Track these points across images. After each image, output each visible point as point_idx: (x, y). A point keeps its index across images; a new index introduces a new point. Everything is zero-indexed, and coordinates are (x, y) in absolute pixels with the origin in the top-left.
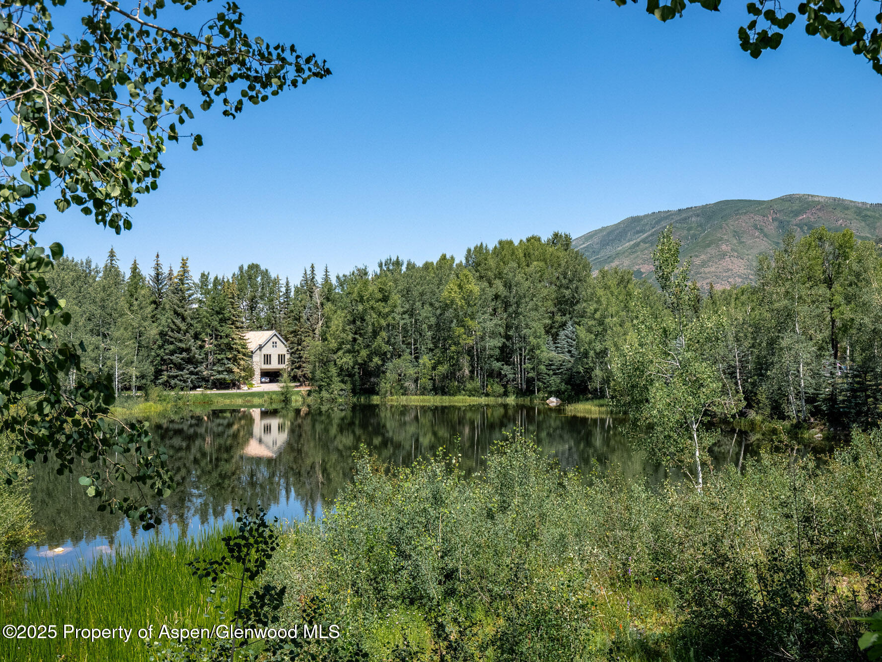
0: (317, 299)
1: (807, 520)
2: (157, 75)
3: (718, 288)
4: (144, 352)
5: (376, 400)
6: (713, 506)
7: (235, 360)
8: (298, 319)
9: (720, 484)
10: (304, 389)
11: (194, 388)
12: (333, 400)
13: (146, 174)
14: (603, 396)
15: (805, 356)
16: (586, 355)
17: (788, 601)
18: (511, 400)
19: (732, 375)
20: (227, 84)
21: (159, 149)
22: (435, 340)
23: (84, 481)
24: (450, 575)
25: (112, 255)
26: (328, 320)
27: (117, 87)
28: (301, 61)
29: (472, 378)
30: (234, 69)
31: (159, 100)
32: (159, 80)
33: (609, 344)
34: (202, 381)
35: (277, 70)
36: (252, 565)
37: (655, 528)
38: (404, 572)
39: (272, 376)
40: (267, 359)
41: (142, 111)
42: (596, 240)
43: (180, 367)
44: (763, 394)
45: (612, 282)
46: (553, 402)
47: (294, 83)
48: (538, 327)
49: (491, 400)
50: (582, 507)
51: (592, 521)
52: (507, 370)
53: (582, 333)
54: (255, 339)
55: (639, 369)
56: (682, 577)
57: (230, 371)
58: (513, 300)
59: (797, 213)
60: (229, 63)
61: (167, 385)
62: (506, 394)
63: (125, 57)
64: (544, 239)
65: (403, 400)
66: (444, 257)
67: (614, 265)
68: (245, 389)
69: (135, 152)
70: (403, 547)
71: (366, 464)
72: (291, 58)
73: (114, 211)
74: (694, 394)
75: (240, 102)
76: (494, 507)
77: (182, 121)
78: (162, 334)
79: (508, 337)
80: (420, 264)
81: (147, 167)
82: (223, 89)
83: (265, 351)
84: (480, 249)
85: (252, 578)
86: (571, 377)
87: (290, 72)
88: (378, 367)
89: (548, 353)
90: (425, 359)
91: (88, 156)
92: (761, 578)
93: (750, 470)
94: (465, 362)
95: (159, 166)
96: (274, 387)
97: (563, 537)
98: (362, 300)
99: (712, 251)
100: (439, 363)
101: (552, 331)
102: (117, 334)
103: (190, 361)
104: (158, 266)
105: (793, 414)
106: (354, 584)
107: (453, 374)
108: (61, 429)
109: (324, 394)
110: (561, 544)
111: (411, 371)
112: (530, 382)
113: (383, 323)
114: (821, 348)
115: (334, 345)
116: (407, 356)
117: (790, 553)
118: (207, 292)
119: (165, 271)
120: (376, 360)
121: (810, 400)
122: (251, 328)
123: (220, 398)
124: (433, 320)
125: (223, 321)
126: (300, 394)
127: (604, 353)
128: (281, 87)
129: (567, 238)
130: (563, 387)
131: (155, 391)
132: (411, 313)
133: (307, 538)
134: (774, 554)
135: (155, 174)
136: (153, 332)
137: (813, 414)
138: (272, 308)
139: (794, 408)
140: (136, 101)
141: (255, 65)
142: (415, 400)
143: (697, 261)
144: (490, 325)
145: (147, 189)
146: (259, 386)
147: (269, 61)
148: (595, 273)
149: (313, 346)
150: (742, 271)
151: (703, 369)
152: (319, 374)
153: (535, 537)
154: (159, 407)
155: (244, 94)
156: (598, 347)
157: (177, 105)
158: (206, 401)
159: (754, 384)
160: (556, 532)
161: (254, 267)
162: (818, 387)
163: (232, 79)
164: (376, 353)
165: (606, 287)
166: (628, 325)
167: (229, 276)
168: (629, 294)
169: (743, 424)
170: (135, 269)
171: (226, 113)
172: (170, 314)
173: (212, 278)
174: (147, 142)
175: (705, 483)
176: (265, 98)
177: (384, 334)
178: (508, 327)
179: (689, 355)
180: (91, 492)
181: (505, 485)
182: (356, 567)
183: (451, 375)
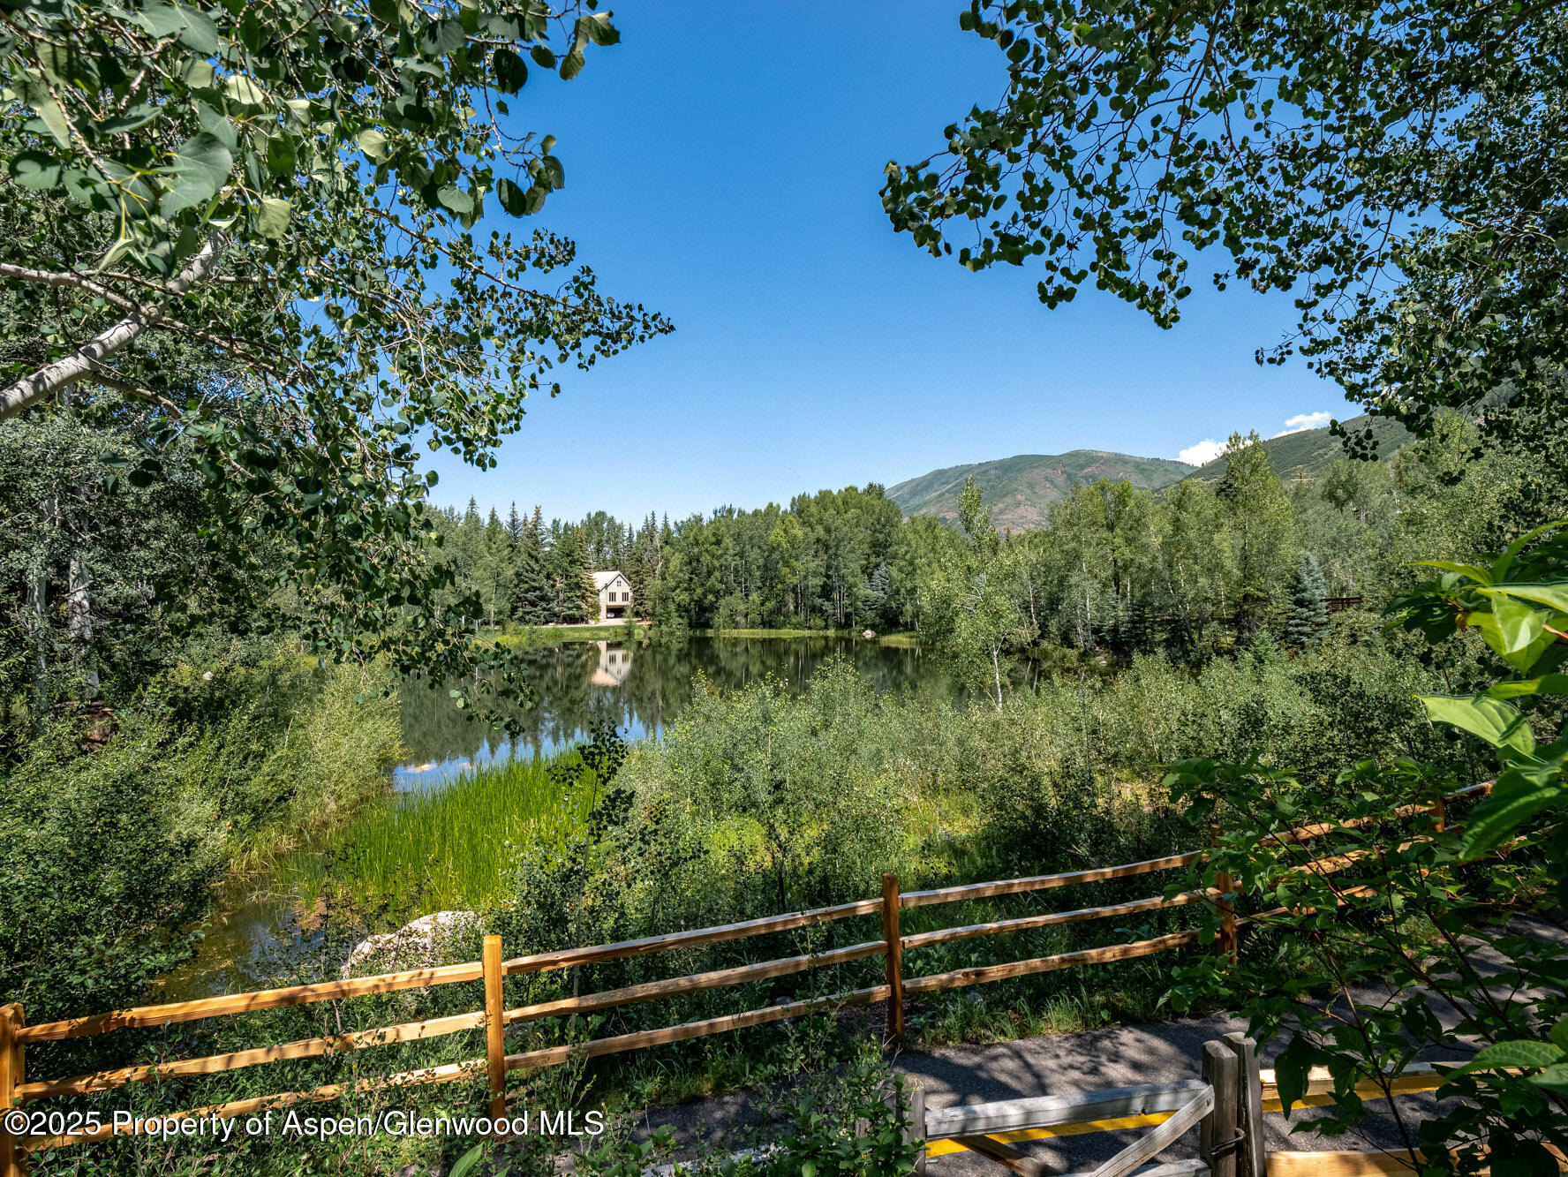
0: (657, 543)
1: (1095, 732)
2: (519, 332)
3: (1014, 533)
4: (501, 590)
5: (710, 633)
6: (1013, 722)
7: (583, 597)
8: (640, 560)
9: (1019, 702)
10: (645, 624)
11: (547, 622)
12: (672, 634)
13: (510, 417)
14: (913, 629)
15: (1090, 593)
16: (897, 592)
17: (1078, 805)
18: (831, 633)
19: (1027, 609)
20: (582, 340)
21: (522, 395)
22: (763, 579)
23: (454, 693)
24: (778, 786)
25: (472, 503)
26: (667, 561)
27: (483, 341)
28: (648, 319)
29: (796, 613)
30: (588, 326)
31: (522, 351)
32: (521, 337)
33: (918, 582)
34: (553, 617)
35: (626, 327)
36: (604, 771)
37: (961, 742)
38: (738, 784)
39: (617, 612)
40: (612, 596)
41: (506, 360)
42: (906, 490)
43: (533, 604)
44: (1053, 626)
45: (921, 528)
46: (869, 634)
47: (642, 339)
48: (855, 566)
49: (813, 633)
50: (895, 724)
51: (905, 738)
52: (827, 606)
53: (894, 572)
54: (601, 578)
55: (946, 601)
56: (986, 785)
57: (579, 608)
58: (832, 544)
59: (1082, 467)
60: (583, 321)
61: (522, 620)
62: (826, 627)
63: (490, 315)
64: (860, 489)
65: (735, 633)
66: (771, 505)
67: (923, 511)
68: (592, 623)
69: (499, 398)
70: (737, 761)
71: (703, 686)
72: (639, 316)
73: (481, 451)
74: (994, 624)
75: (593, 356)
76: (817, 724)
77: (541, 371)
78: (518, 575)
79: (828, 577)
80: (749, 511)
81: (510, 410)
82: (577, 344)
83: (611, 589)
84: (803, 498)
85: (604, 783)
86: (885, 611)
87: (638, 328)
88: (712, 604)
89: (864, 590)
90: (755, 596)
91: (459, 399)
92: (1055, 785)
93: (1043, 692)
94: (790, 598)
95: (521, 411)
96: (619, 622)
97: (879, 751)
98: (697, 544)
99: (1008, 500)
100: (767, 599)
101: (868, 571)
102: (477, 574)
103: (543, 598)
104: (513, 514)
105: (1081, 644)
106: (693, 794)
107: (779, 610)
108: (433, 647)
109: (664, 628)
110: (877, 757)
111: (742, 607)
112: (848, 616)
113: (716, 563)
114: (1105, 586)
115: (672, 583)
116: (738, 594)
117: (1080, 762)
118: (558, 537)
119: (520, 517)
120: (711, 597)
121: (1096, 631)
122: (597, 569)
123: (570, 632)
124: (761, 562)
125: (573, 562)
126: (642, 628)
127: (914, 589)
128: (629, 342)
129: (881, 488)
130: (878, 620)
131: (511, 626)
132: (742, 555)
133: (650, 754)
134: (1066, 762)
135: (518, 418)
136: (509, 572)
137: (1098, 644)
138: (617, 551)
139: (1081, 638)
140: (502, 351)
141: (607, 322)
142: (745, 633)
143: (996, 510)
144: (812, 565)
145: (511, 430)
146: (605, 620)
147: (620, 319)
148: (906, 520)
149: (654, 584)
150: (1035, 518)
151: (1001, 602)
152: (659, 610)
153: (854, 752)
154: (515, 640)
155: (597, 348)
156: (909, 585)
157: (537, 357)
158: (557, 635)
159: (1045, 618)
160: (873, 747)
161: (601, 514)
162: (1103, 619)
163: (587, 334)
164: (711, 590)
165: (916, 532)
166: (935, 565)
167: (578, 523)
168: (936, 538)
169: (1036, 653)
170: (493, 516)
171: (580, 366)
172: (525, 556)
173: (562, 524)
174: (511, 389)
175: (1004, 702)
176: (615, 352)
177: (717, 574)
178: (828, 567)
179: (989, 589)
180: (460, 704)
181: (827, 704)
182: (695, 780)
183: (777, 611)
